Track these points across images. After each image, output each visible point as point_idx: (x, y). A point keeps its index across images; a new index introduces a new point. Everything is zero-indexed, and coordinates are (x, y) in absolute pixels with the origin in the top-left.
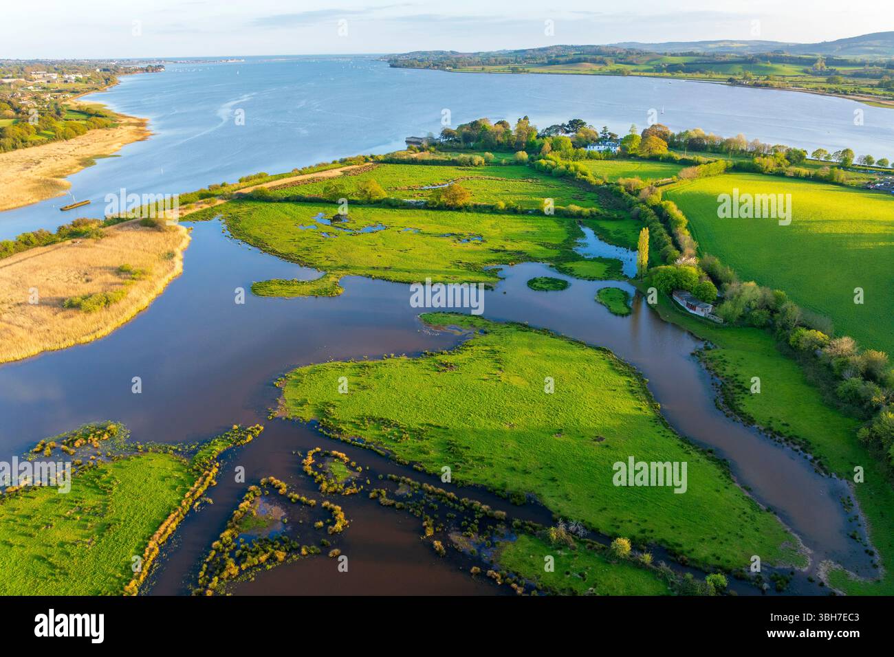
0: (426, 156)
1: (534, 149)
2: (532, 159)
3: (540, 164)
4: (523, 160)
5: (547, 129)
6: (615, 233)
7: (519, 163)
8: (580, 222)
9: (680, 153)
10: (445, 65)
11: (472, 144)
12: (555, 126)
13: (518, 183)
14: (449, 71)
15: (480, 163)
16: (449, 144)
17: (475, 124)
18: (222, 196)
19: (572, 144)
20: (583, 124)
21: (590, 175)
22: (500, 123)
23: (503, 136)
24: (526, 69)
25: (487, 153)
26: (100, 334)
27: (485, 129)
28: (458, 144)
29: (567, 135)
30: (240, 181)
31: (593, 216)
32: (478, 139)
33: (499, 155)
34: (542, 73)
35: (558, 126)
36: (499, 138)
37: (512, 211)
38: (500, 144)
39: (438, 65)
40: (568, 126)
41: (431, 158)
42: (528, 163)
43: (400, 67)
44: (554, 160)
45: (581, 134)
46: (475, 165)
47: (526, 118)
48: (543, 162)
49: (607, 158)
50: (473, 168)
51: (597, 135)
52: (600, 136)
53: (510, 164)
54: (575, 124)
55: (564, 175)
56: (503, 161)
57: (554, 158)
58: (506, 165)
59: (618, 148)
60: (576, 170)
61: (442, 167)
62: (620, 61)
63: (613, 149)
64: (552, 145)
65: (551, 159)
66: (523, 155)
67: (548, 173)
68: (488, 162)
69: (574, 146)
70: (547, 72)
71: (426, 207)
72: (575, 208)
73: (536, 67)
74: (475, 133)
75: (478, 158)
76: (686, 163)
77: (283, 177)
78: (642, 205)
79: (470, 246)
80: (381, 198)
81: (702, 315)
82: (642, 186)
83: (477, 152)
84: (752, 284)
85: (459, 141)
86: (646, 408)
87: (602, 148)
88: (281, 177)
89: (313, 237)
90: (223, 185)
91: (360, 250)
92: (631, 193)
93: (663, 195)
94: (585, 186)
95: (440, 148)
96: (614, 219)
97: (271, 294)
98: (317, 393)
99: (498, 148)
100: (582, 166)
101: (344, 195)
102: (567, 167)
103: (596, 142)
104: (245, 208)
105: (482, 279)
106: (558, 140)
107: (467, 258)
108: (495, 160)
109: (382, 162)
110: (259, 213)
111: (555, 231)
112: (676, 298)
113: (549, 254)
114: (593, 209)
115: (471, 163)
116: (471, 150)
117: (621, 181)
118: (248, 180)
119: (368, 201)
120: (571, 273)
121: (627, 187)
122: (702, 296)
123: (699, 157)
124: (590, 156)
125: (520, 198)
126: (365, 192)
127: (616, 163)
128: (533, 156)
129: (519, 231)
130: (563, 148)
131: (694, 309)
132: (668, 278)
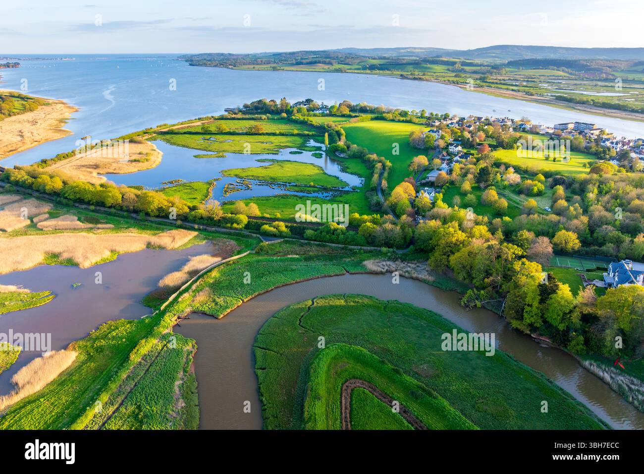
0: (240, 116)
1: (289, 112)
2: (289, 117)
3: (292, 118)
5: (295, 104)
7: (283, 118)
8: (308, 137)
9: (354, 113)
10: (228, 65)
11: (259, 111)
12: (299, 102)
13: (283, 126)
15: (265, 119)
16: (248, 111)
17: (260, 101)
19: (306, 110)
20: (312, 101)
21: (314, 122)
22: (271, 101)
23: (274, 107)
24: (282, 68)
25: (268, 114)
27: (265, 104)
29: (305, 106)
31: (313, 135)
32: (262, 108)
33: (274, 116)
36: (272, 108)
39: (223, 64)
40: (305, 102)
42: (287, 118)
44: (298, 116)
45: (311, 106)
46: (263, 120)
47: (284, 98)
48: (294, 117)
49: (322, 116)
51: (319, 106)
52: (321, 106)
53: (279, 119)
54: (309, 101)
55: (303, 122)
56: (276, 118)
58: (277, 119)
59: (328, 112)
60: (308, 120)
61: (247, 121)
63: (325, 112)
64: (297, 111)
66: (284, 115)
67: (296, 122)
68: (268, 118)
69: (308, 111)
70: (295, 70)
71: (247, 134)
72: (307, 133)
73: (288, 66)
74: (260, 105)
75: (264, 117)
78: (332, 131)
79: (267, 145)
80: (226, 131)
81: (342, 156)
82: (333, 125)
83: (264, 114)
84: (356, 145)
85: (252, 110)
86: (322, 172)
87: (320, 111)
88: (174, 125)
89: (205, 144)
90: (151, 128)
91: (226, 146)
92: (329, 127)
93: (341, 128)
94: (311, 126)
95: (244, 113)
96: (321, 136)
97: (202, 157)
98: (233, 173)
99: (272, 112)
100: (311, 119)
101: (210, 131)
102: (304, 119)
103: (318, 109)
104: (168, 137)
105: (274, 152)
106: (301, 108)
107: (267, 148)
108: (272, 117)
109: (218, 119)
110: (176, 138)
111: (299, 140)
112: (336, 153)
113: (296, 146)
114: (314, 133)
115: (261, 119)
116: (260, 113)
117: (326, 123)
118: (160, 126)
119: (222, 133)
120: (304, 150)
121: (327, 125)
122: (343, 151)
123: (362, 114)
124: (315, 115)
125: (285, 131)
126: (220, 129)
127: (326, 118)
128: (289, 115)
129: (285, 140)
130: (303, 111)
131: (340, 155)
132: (333, 147)
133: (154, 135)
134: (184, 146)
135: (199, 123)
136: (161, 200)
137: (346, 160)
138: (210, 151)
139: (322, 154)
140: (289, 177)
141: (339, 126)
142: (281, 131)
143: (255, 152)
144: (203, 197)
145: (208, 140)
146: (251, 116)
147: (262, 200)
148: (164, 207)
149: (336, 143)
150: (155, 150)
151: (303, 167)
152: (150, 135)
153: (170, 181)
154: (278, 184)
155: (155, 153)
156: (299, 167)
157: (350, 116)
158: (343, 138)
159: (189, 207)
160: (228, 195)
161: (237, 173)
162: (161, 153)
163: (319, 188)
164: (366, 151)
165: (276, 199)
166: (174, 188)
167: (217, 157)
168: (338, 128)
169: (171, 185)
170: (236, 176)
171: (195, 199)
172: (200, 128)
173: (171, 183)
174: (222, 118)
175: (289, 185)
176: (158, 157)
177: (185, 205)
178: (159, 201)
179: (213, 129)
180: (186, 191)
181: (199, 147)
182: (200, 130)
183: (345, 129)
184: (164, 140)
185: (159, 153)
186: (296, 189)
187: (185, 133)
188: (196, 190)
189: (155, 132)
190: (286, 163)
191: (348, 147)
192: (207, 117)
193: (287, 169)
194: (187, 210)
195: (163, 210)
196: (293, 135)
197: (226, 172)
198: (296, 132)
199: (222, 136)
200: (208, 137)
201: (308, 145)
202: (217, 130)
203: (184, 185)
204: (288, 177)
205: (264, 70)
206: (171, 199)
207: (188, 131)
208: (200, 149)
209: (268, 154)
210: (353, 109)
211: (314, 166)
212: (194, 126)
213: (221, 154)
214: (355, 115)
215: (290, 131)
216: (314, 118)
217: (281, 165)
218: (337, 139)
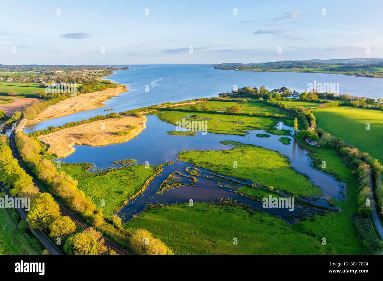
0: (226, 99)
1: (266, 97)
3: (267, 102)
4: (261, 101)
5: (272, 91)
6: (290, 123)
7: (260, 102)
8: (278, 119)
9: (322, 100)
10: (236, 68)
11: (242, 95)
12: (276, 90)
13: (258, 108)
14: (238, 70)
15: (245, 101)
16: (235, 95)
17: (244, 88)
18: (156, 109)
19: (280, 96)
20: (286, 89)
21: (285, 105)
22: (254, 88)
23: (255, 93)
24: (269, 70)
25: (248, 98)
26: (125, 141)
27: (248, 90)
29: (280, 93)
30: (161, 104)
31: (283, 118)
32: (245, 94)
33: (253, 99)
34: (276, 71)
36: (253, 93)
37: (254, 116)
39: (233, 68)
40: (280, 90)
41: (228, 99)
42: (263, 102)
43: (218, 69)
45: (285, 93)
46: (243, 102)
47: (263, 86)
48: (268, 101)
49: (294, 101)
50: (243, 103)
51: (292, 93)
52: (293, 93)
53: (256, 102)
54: (283, 89)
55: (275, 105)
56: (254, 101)
57: (273, 100)
58: (255, 102)
59: (299, 98)
60: (280, 103)
61: (231, 102)
62: (309, 67)
63: (297, 98)
64: (273, 96)
65: (272, 100)
66: (261, 99)
67: (270, 105)
68: (248, 101)
69: (281, 97)
70: (278, 71)
71: (224, 113)
72: (277, 115)
73: (274, 69)
74: (244, 92)
75: (244, 100)
76: (324, 102)
77: (175, 104)
78: (302, 115)
79: (238, 125)
80: (209, 110)
81: (313, 145)
82: (303, 109)
83: (245, 98)
84: (329, 134)
85: (238, 94)
86: (287, 165)
87: (292, 97)
90: (156, 105)
92: (299, 111)
93: (311, 112)
94: (282, 109)
95: (231, 97)
96: (291, 119)
98: (189, 156)
99: (252, 97)
100: (283, 103)
101: (196, 109)
102: (277, 103)
103: (290, 95)
104: (163, 112)
105: (241, 133)
106: (276, 94)
107: (237, 128)
109: (209, 100)
111: (269, 122)
112: (306, 140)
114: (284, 116)
115: (242, 101)
116: (242, 97)
117: (296, 107)
118: (164, 104)
119: (205, 111)
120: (272, 133)
121: (298, 109)
122: (313, 139)
123: (330, 101)
124: (287, 100)
125: (259, 112)
127: (297, 102)
128: (265, 99)
129: (256, 121)
130: (277, 97)
131: (311, 143)
132: (303, 134)
137: (318, 150)
139: (289, 140)
140: (247, 169)
141: (309, 111)
142: (255, 112)
143: (223, 132)
144: (133, 192)
146: (234, 99)
149: (305, 129)
150: (142, 124)
154: (230, 180)
157: (318, 102)
158: (314, 123)
161: (194, 156)
164: (342, 142)
168: (308, 113)
170: (190, 161)
173: (121, 163)
179: (199, 108)
180: (124, 178)
182: (189, 108)
183: (315, 114)
184: (158, 115)
186: (250, 192)
187: (177, 110)
188: (135, 178)
190: (250, 148)
191: (320, 135)
193: (248, 157)
196: (264, 117)
197: (183, 154)
198: (267, 114)
199: (205, 114)
200: (193, 114)
202: (201, 109)
203: (130, 168)
204: (245, 170)
207: (180, 109)
210: (320, 96)
214: (323, 101)
215: (263, 112)
216: (286, 102)
217: (243, 150)
218: (308, 124)
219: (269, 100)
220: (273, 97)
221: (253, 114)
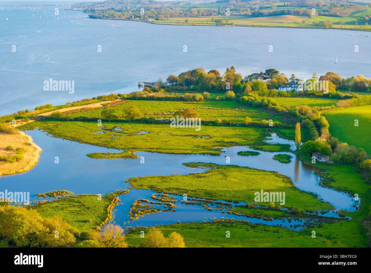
0: (161, 94)
1: (238, 89)
2: (238, 97)
3: (243, 99)
4: (231, 97)
5: (249, 76)
6: (289, 134)
7: (229, 99)
8: (269, 130)
11: (192, 87)
12: (255, 74)
13: (229, 111)
15: (200, 99)
16: (175, 88)
17: (194, 72)
19: (267, 87)
20: (277, 72)
21: (278, 105)
22: (212, 71)
23: (216, 81)
25: (205, 93)
27: (201, 76)
28: (181, 87)
31: (276, 127)
32: (197, 83)
33: (214, 95)
35: (257, 74)
36: (213, 82)
37: (226, 124)
38: (213, 87)
39: (139, 17)
40: (265, 74)
41: (164, 96)
42: (235, 99)
44: (254, 96)
45: (275, 80)
46: (197, 101)
47: (232, 68)
48: (246, 98)
49: (293, 96)
50: (196, 102)
51: (287, 80)
52: (290, 81)
53: (222, 100)
54: (271, 73)
55: (261, 106)
56: (217, 98)
57: (254, 95)
58: (219, 100)
60: (269, 101)
61: (173, 102)
64: (252, 87)
65: (252, 96)
66: (232, 94)
67: (249, 105)
68: (206, 99)
69: (269, 88)
74: (193, 79)
75: (199, 96)
78: (308, 120)
79: (203, 140)
80: (140, 118)
81: (324, 161)
82: (309, 110)
83: (199, 92)
84: (346, 144)
86: (289, 185)
87: (289, 89)
88: (61, 107)
89: (106, 136)
90: (27, 111)
91: (138, 142)
92: (302, 114)
93: (322, 115)
94: (274, 112)
95: (168, 90)
96: (289, 128)
97: (101, 157)
98: (146, 183)
99: (213, 89)
100: (273, 100)
101: (115, 116)
102: (263, 100)
103: (285, 85)
104: (51, 124)
105: (213, 152)
106: (257, 84)
107: (202, 145)
108: (211, 97)
109: (127, 99)
110: (62, 127)
111: (253, 133)
112: (313, 156)
113: (249, 142)
114: (278, 122)
115: (194, 99)
116: (193, 91)
117: (298, 108)
118: (40, 108)
119: (132, 120)
120: (261, 149)
121: (300, 111)
122: (324, 152)
123: (357, 95)
124: (280, 95)
125: (231, 119)
126: (130, 114)
127: (298, 99)
128: (238, 94)
129: (231, 134)
130: (260, 88)
131: (320, 159)
132: (309, 146)
133: (31, 121)
134: (73, 139)
135: (98, 105)
136: (34, 221)
137: (330, 167)
138: (112, 147)
139: (289, 157)
140: (236, 191)
141: (320, 113)
142: (226, 119)
143: (182, 152)
144: (99, 220)
145: (110, 130)
146: (178, 95)
147: (191, 228)
148: (38, 233)
149: (314, 140)
150: (30, 144)
151: (260, 177)
152: (25, 121)
153: (51, 191)
154: (217, 203)
155: (30, 149)
156: (252, 177)
157: (337, 97)
158: (326, 131)
159: (76, 235)
160: (137, 217)
161: (154, 183)
162: (39, 149)
163: (285, 211)
165: (214, 227)
166: (56, 204)
167: (123, 157)
168: (318, 115)
169: (51, 199)
170: (152, 188)
171: (86, 222)
172: (100, 112)
173: (51, 195)
174: (134, 97)
175: (236, 206)
176: (34, 156)
177: (71, 231)
178: (31, 223)
179: (119, 113)
180: (73, 209)
181: (97, 141)
182: (100, 114)
183: (328, 117)
184: (45, 129)
185: (35, 149)
186: (247, 211)
187: (76, 119)
188: (88, 208)
189: (31, 118)
190: (232, 169)
191: (334, 147)
192: (112, 96)
193: (233, 180)
194: (72, 239)
195: (36, 238)
196: (244, 125)
197: (135, 181)
198: (249, 120)
199: (133, 125)
200: (110, 125)
201: (268, 142)
202: (125, 115)
203: (70, 200)
204: (233, 193)
205: (202, 24)
206: (50, 220)
207: (81, 117)
208: (97, 145)
209: (204, 154)
210: (341, 86)
211: (276, 176)
212: (91, 109)
213: (130, 153)
214: (346, 96)
215: (240, 119)
216: (279, 99)
217: (224, 172)
218: (316, 133)
219: (247, 95)
220: (253, 90)
221: (223, 121)
